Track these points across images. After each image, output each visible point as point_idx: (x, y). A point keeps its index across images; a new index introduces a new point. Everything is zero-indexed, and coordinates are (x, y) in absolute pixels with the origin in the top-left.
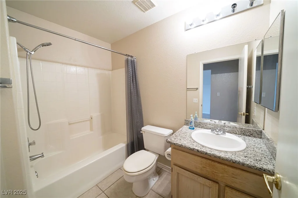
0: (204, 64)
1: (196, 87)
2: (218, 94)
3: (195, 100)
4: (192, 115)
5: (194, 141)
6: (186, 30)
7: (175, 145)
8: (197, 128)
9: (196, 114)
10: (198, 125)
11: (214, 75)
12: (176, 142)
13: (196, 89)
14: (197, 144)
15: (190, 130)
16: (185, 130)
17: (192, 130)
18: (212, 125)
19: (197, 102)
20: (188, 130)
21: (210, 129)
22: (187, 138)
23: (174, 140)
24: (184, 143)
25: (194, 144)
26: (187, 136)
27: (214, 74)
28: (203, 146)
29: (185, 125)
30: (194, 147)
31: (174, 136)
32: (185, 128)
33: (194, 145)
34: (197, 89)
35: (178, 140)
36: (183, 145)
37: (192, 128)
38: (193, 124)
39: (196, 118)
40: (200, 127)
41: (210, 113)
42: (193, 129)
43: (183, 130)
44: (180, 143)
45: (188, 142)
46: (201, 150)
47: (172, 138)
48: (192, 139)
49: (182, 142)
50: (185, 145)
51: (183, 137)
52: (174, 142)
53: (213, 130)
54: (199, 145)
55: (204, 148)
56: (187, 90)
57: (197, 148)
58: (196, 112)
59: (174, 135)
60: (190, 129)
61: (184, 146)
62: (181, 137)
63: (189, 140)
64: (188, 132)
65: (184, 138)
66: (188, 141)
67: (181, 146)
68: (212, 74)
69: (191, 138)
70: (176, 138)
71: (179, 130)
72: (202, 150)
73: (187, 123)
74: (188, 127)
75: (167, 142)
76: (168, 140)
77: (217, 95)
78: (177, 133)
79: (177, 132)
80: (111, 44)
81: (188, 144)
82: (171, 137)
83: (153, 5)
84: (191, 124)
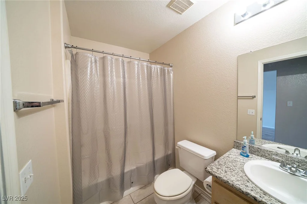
0: (264, 65)
1: (253, 95)
2: (290, 104)
3: (251, 112)
4: (245, 137)
5: (249, 180)
6: (237, 24)
7: (217, 178)
8: (254, 155)
9: (251, 135)
10: (255, 152)
11: (281, 78)
12: (219, 175)
13: (252, 97)
14: (254, 186)
15: (241, 158)
16: (234, 157)
17: (245, 158)
18: (280, 155)
19: (254, 114)
20: (239, 157)
21: (278, 161)
22: (236, 172)
23: (216, 171)
24: (232, 179)
25: (248, 184)
26: (236, 168)
27: (282, 75)
28: (265, 193)
29: (234, 148)
30: (249, 192)
31: (217, 164)
32: (234, 153)
33: (249, 186)
34: (254, 97)
35: (222, 172)
36: (230, 182)
37: (246, 155)
38: (247, 150)
39: (251, 142)
40: (258, 155)
41: (274, 128)
42: (248, 156)
43: (230, 156)
44: (225, 178)
45: (238, 178)
46: (261, 199)
47: (214, 167)
48: (244, 174)
49: (228, 177)
50: (232, 183)
51: (231, 168)
52: (216, 174)
53: (284, 166)
54: (258, 189)
55: (266, 197)
56: (238, 99)
57: (253, 194)
58: (252, 132)
59: (216, 162)
60: (242, 156)
61: (231, 185)
62: (228, 168)
63: (240, 174)
64: (239, 160)
65: (232, 170)
66: (239, 176)
67: (226, 182)
68: (278, 75)
69: (243, 171)
70: (220, 167)
71: (224, 155)
72: (264, 200)
73: (237, 145)
74: (239, 151)
75: (206, 171)
76: (208, 168)
77: (288, 105)
78: (221, 159)
79: (222, 157)
80: (150, 54)
81: (237, 183)
82: (213, 164)
83: (191, 4)
84: (243, 150)
